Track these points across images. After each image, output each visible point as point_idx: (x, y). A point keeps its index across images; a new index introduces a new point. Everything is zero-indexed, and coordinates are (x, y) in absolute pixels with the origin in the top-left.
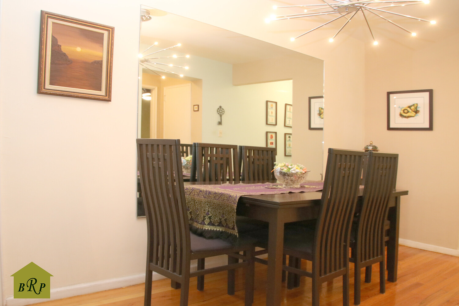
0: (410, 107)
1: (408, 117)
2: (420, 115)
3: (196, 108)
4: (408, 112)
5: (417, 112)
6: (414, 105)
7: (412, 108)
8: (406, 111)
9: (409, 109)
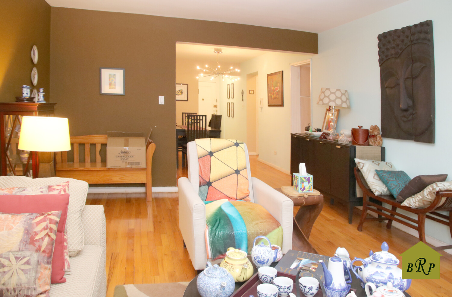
0: (179, 91)
1: (179, 95)
2: (183, 94)
3: (251, 92)
4: (179, 93)
5: (182, 93)
6: (181, 90)
7: (180, 91)
8: (178, 92)
9: (179, 92)
